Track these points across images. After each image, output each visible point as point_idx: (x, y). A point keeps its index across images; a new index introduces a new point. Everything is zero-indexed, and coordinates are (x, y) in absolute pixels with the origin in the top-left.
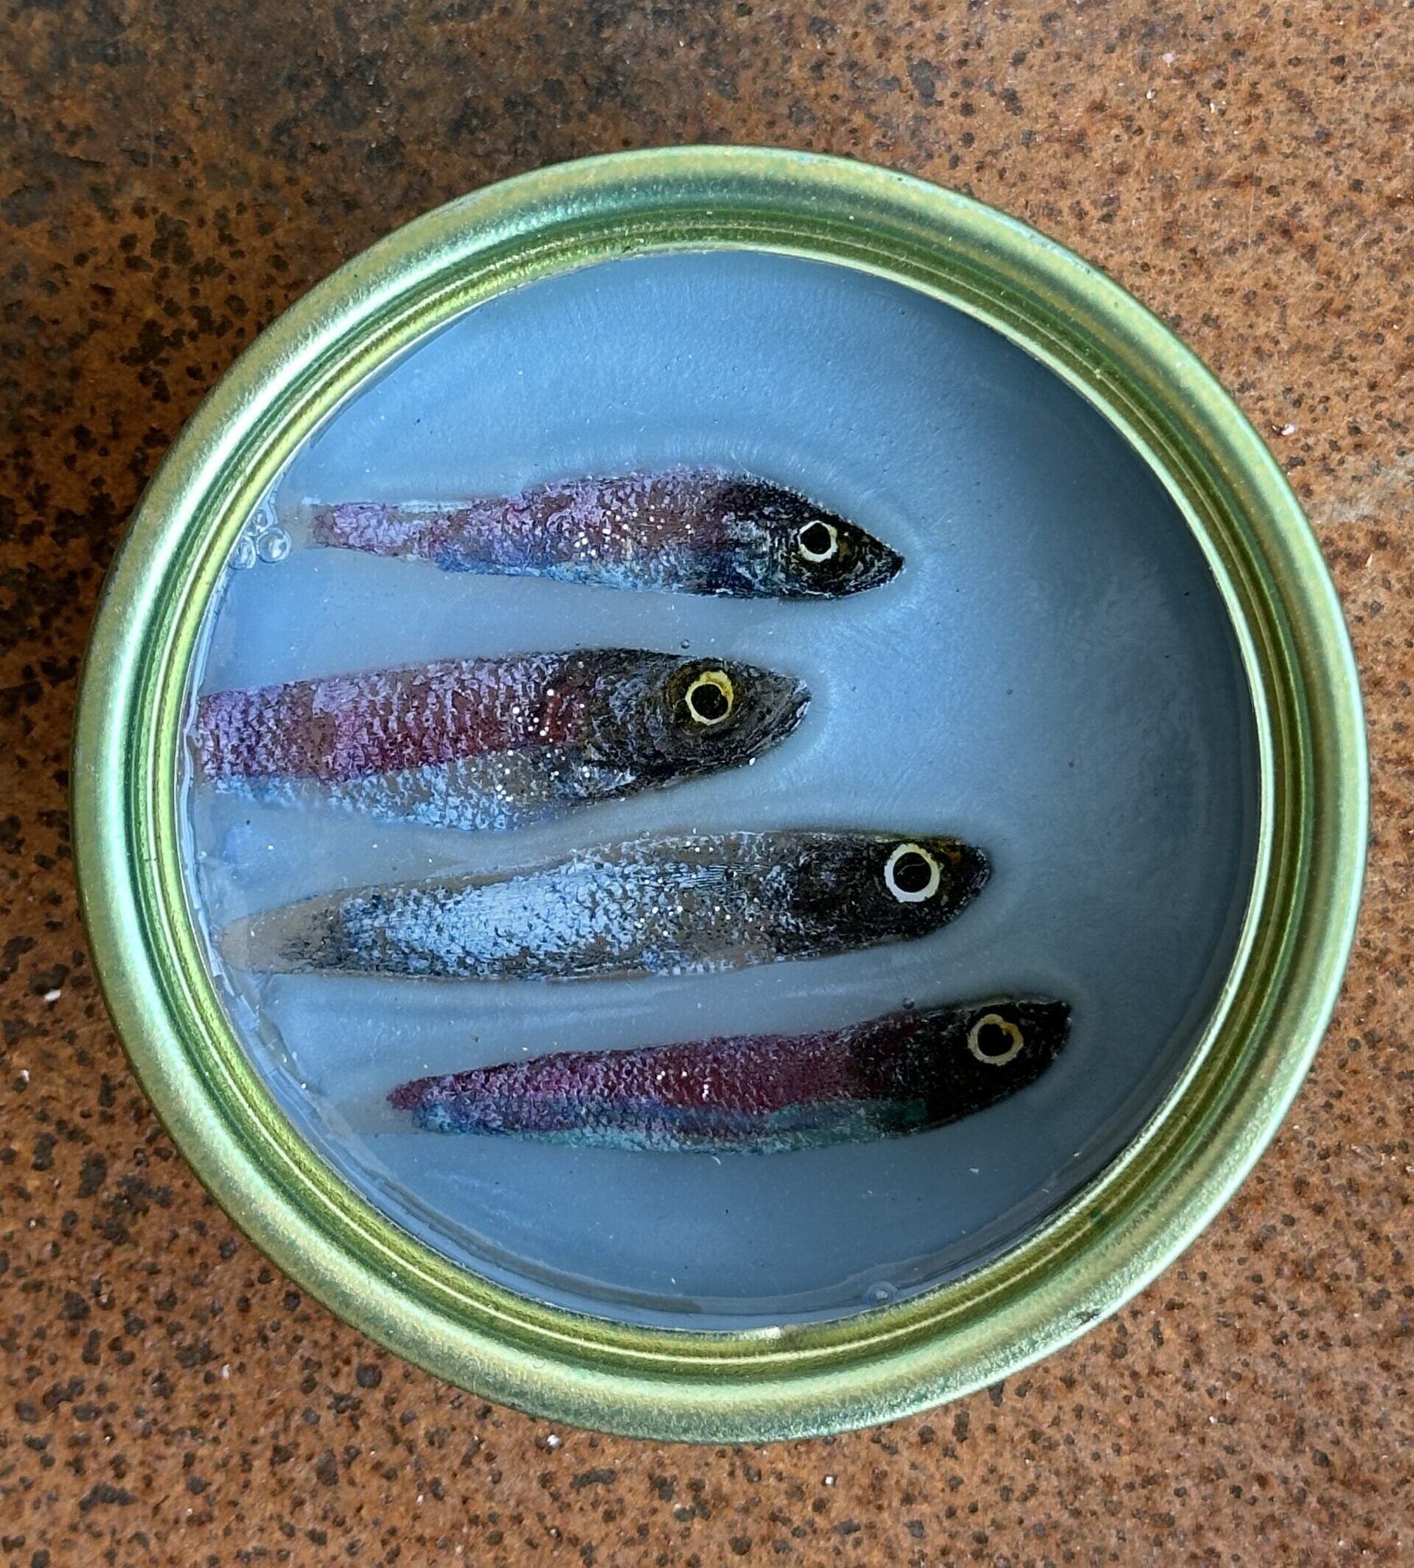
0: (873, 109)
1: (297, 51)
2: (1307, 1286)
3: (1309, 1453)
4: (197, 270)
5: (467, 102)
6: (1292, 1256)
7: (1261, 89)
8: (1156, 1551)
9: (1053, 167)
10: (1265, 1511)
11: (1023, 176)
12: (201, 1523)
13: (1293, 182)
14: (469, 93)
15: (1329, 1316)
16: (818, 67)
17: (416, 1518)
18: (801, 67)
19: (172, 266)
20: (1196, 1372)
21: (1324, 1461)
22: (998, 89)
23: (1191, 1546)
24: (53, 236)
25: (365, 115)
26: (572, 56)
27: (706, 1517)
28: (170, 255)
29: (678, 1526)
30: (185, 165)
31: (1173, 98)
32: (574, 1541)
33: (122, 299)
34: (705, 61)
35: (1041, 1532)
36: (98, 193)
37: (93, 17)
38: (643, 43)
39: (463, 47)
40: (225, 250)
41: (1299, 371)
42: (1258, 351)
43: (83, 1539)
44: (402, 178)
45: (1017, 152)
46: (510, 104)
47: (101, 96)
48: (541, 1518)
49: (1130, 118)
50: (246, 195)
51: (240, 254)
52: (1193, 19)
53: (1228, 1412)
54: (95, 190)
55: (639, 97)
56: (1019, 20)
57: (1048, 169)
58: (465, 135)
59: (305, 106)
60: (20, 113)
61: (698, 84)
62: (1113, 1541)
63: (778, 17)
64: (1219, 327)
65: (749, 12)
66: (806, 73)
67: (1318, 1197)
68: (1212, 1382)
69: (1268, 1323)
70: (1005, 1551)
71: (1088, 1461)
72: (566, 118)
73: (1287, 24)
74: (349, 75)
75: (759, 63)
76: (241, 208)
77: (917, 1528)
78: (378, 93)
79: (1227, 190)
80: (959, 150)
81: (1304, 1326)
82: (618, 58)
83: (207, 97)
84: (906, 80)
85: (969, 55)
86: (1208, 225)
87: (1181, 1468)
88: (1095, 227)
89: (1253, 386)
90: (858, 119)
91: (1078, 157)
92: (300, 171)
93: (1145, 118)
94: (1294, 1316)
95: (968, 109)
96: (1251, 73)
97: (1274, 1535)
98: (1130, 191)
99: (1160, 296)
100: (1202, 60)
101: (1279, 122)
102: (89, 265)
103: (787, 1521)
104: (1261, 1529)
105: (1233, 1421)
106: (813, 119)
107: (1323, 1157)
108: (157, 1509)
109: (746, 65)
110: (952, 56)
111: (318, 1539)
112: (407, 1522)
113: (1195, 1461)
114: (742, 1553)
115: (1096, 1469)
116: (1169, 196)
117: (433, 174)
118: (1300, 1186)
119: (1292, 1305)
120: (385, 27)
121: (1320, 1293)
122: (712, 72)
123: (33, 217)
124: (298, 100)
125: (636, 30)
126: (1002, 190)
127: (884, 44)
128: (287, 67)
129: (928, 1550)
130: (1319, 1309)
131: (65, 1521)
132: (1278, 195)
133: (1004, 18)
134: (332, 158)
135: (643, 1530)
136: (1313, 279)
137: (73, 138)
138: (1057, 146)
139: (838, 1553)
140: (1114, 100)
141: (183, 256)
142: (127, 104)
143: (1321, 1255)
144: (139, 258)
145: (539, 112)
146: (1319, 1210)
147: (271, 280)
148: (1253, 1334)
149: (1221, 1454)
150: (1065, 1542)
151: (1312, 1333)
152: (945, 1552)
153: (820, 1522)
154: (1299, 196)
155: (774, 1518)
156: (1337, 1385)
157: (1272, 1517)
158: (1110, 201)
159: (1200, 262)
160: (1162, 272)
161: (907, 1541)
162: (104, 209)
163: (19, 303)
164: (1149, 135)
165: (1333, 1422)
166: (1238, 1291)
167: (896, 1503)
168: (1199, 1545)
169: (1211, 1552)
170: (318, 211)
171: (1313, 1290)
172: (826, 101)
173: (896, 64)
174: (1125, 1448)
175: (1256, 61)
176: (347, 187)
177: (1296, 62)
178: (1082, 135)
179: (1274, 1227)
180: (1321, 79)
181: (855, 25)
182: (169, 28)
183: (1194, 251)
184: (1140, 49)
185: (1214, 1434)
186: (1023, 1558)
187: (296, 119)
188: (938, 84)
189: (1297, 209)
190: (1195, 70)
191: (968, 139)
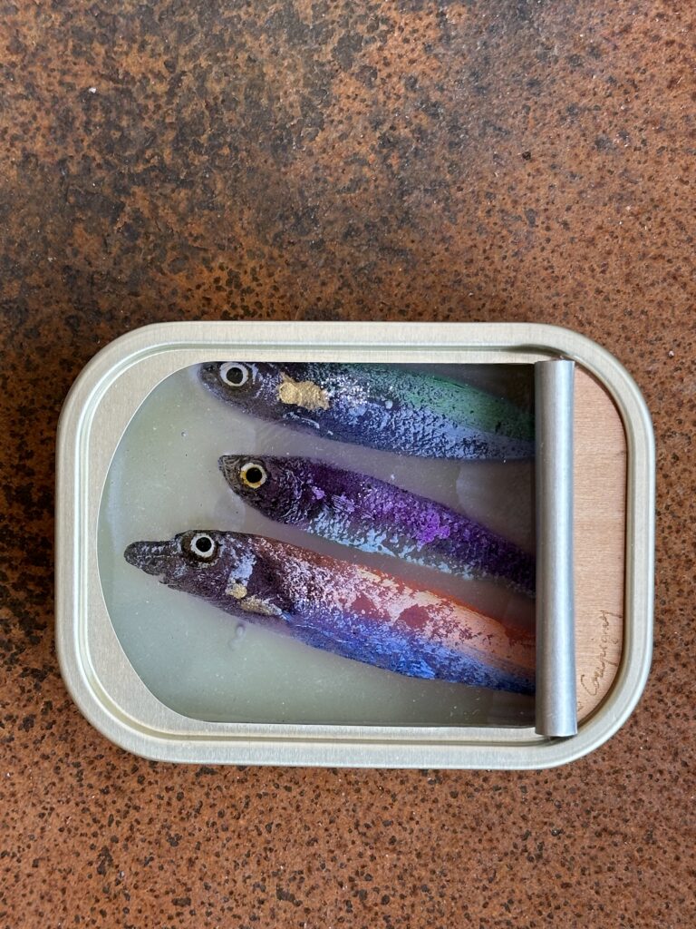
0: (511, 228)
1: (283, 206)
2: (680, 695)
3: (680, 762)
4: (243, 291)
5: (350, 225)
6: (673, 684)
7: (665, 221)
8: (619, 799)
9: (582, 252)
10: (662, 784)
11: (570, 255)
12: (243, 782)
13: (678, 258)
14: (351, 222)
15: (688, 708)
16: (489, 212)
17: (326, 782)
18: (482, 212)
19: (233, 288)
20: (635, 729)
21: (685, 764)
22: (560, 220)
23: (632, 798)
24: (187, 278)
25: (310, 230)
26: (392, 207)
27: (441, 783)
28: (233, 286)
29: (429, 787)
30: (239, 250)
31: (630, 224)
32: (389, 792)
33: (214, 302)
34: (444, 209)
35: (573, 791)
36: (206, 262)
37: (204, 192)
38: (420, 203)
39: (349, 203)
40: (255, 283)
41: (679, 333)
42: (663, 324)
43: (197, 788)
44: (324, 256)
45: (568, 246)
46: (367, 226)
47: (206, 223)
48: (376, 782)
49: (613, 232)
50: (263, 262)
51: (261, 285)
52: (638, 193)
53: (647, 745)
54: (204, 259)
55: (418, 223)
56: (569, 193)
57: (580, 252)
58: (349, 238)
59: (286, 227)
60: (175, 230)
61: (441, 218)
62: (602, 795)
63: (473, 192)
64: (647, 315)
65: (462, 190)
66: (484, 214)
67: (684, 661)
68: (641, 733)
69: (664, 710)
70: (559, 798)
71: (592, 764)
72: (389, 232)
73: (676, 195)
74: (304, 214)
75: (465, 210)
76: (261, 267)
77: (524, 789)
78: (315, 222)
79: (651, 261)
80: (544, 245)
81: (678, 711)
82: (409, 208)
83: (248, 223)
84: (524, 217)
85: (549, 207)
86: (644, 275)
87: (629, 767)
88: (599, 275)
89: (661, 339)
90: (504, 232)
91: (592, 247)
92: (284, 253)
93: (618, 232)
94: (674, 708)
95: (548, 229)
96: (661, 215)
97: (666, 794)
98: (612, 260)
99: (624, 303)
100: (642, 209)
101: (673, 234)
102: (201, 289)
103: (472, 785)
104: (660, 791)
105: (649, 749)
106: (487, 232)
107: (686, 645)
108: (225, 776)
109: (460, 211)
110: (542, 208)
111: (288, 789)
112: (324, 783)
113: (634, 765)
114: (455, 798)
115: (595, 767)
116: (628, 263)
117: (337, 254)
118: (677, 656)
119: (674, 703)
120: (318, 196)
121: (685, 699)
122: (447, 213)
123: (180, 270)
124: (284, 225)
125: (417, 197)
126: (561, 261)
127: (515, 202)
128: (279, 212)
129: (528, 798)
130: (684, 705)
131: (190, 781)
132: (671, 262)
133: (563, 192)
134: (296, 248)
135: (415, 788)
136: (686, 296)
137: (196, 239)
138: (583, 243)
139: (492, 798)
140: (606, 225)
141: (238, 285)
142: (217, 227)
143: (685, 683)
144: (221, 287)
145: (378, 229)
146: (684, 666)
147: (273, 295)
148: (657, 714)
149: (645, 762)
150: (582, 795)
151: (681, 714)
152: (535, 798)
153: (485, 786)
154: (680, 263)
155: (467, 784)
156: (691, 735)
157: (665, 787)
158: (605, 265)
159: (640, 289)
160: (625, 293)
161: (520, 794)
162: (207, 267)
163: (174, 304)
164: (620, 239)
165: (690, 749)
166: (652, 697)
167: (515, 779)
168: (635, 797)
169: (640, 800)
170: (291, 268)
171: (682, 697)
172: (491, 225)
173: (520, 210)
174: (607, 759)
175: (664, 210)
176: (303, 259)
177: (680, 210)
178: (593, 239)
179: (666, 673)
180: (689, 217)
181: (503, 195)
182: (234, 196)
183: (638, 285)
184: (617, 205)
185: (640, 753)
186: (566, 801)
187: (283, 232)
188: (537, 219)
189: (679, 268)
190: (639, 213)
191: (548, 240)
